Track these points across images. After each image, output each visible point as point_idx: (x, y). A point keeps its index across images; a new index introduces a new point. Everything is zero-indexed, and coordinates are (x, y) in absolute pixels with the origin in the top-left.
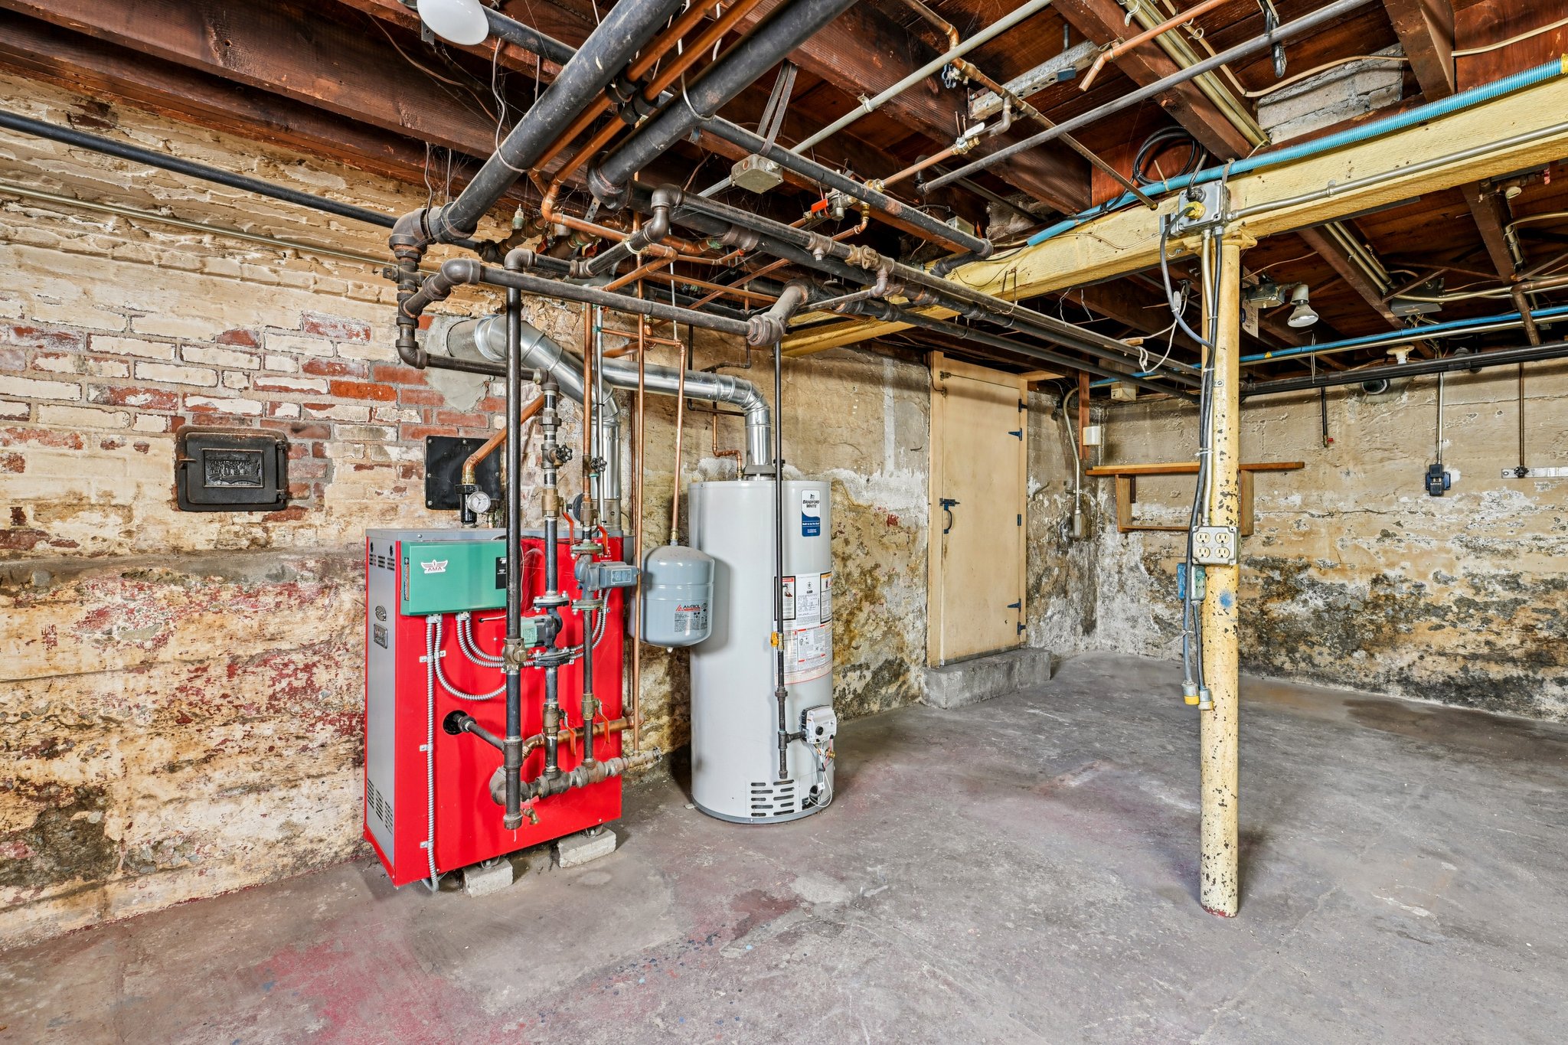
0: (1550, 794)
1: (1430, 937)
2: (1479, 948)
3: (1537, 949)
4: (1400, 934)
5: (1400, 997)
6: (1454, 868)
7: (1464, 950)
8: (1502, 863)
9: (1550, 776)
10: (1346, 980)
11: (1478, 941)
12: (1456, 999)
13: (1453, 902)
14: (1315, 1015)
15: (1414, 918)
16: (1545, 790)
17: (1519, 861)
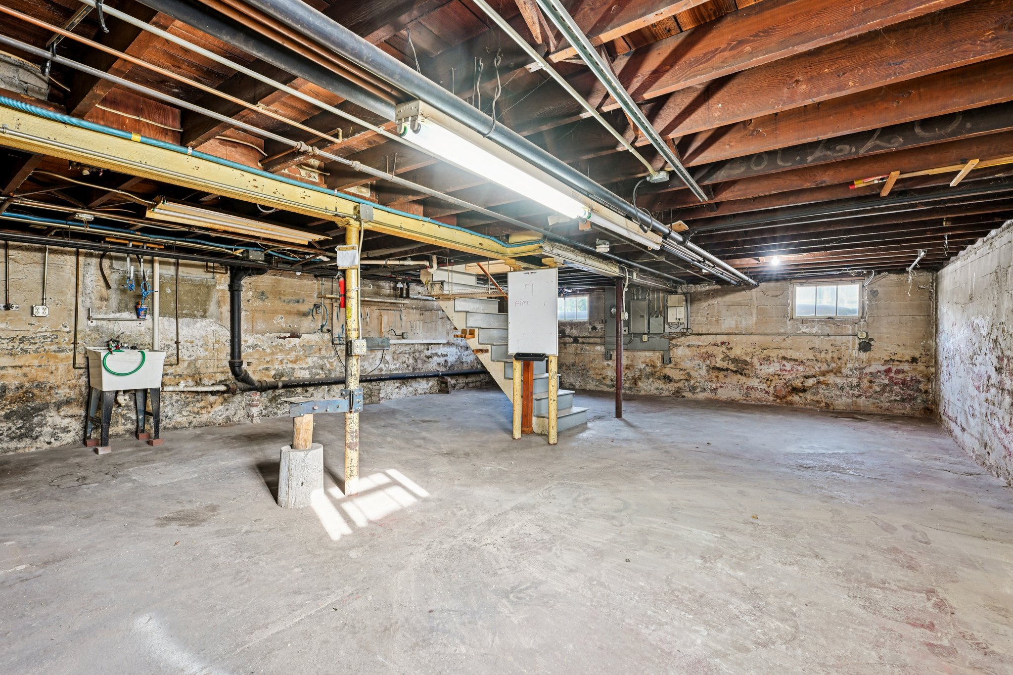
0: (21, 491)
1: (38, 573)
2: (62, 563)
3: (83, 549)
4: (22, 581)
5: (52, 602)
6: (13, 542)
7: (57, 568)
8: (31, 528)
9: (12, 483)
10: (20, 614)
11: (59, 561)
12: (75, 585)
13: (29, 555)
14: (23, 637)
15: (20, 571)
16: (17, 490)
17: (39, 524)
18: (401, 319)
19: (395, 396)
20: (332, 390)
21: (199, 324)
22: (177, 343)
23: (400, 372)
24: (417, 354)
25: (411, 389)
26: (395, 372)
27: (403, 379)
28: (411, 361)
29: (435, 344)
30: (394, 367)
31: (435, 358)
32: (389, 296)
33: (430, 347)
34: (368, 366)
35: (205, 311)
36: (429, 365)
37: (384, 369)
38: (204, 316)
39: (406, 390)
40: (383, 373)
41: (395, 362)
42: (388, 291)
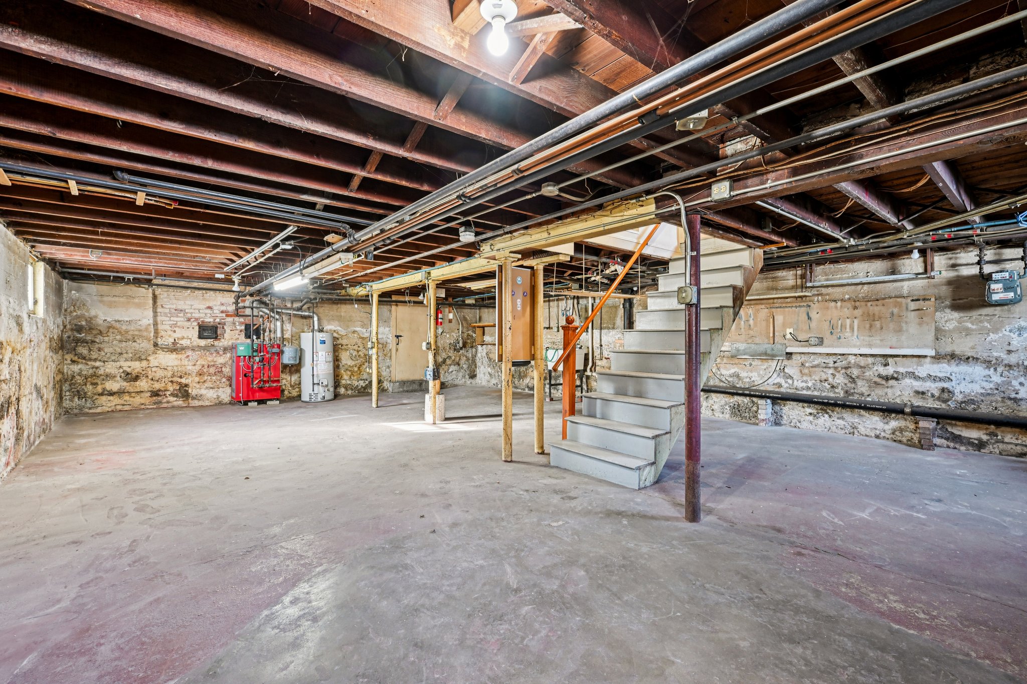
18: (809, 318)
19: (805, 425)
20: (710, 398)
21: (611, 334)
22: (601, 346)
23: (816, 393)
24: (855, 372)
25: (841, 422)
26: (805, 392)
27: (825, 405)
28: (840, 379)
29: (904, 356)
30: (804, 385)
31: (908, 381)
32: (794, 288)
33: (890, 360)
34: (758, 379)
35: (614, 324)
36: (889, 391)
37: (785, 385)
38: (613, 328)
39: (825, 423)
40: (782, 390)
41: (805, 378)
42: (791, 282)
